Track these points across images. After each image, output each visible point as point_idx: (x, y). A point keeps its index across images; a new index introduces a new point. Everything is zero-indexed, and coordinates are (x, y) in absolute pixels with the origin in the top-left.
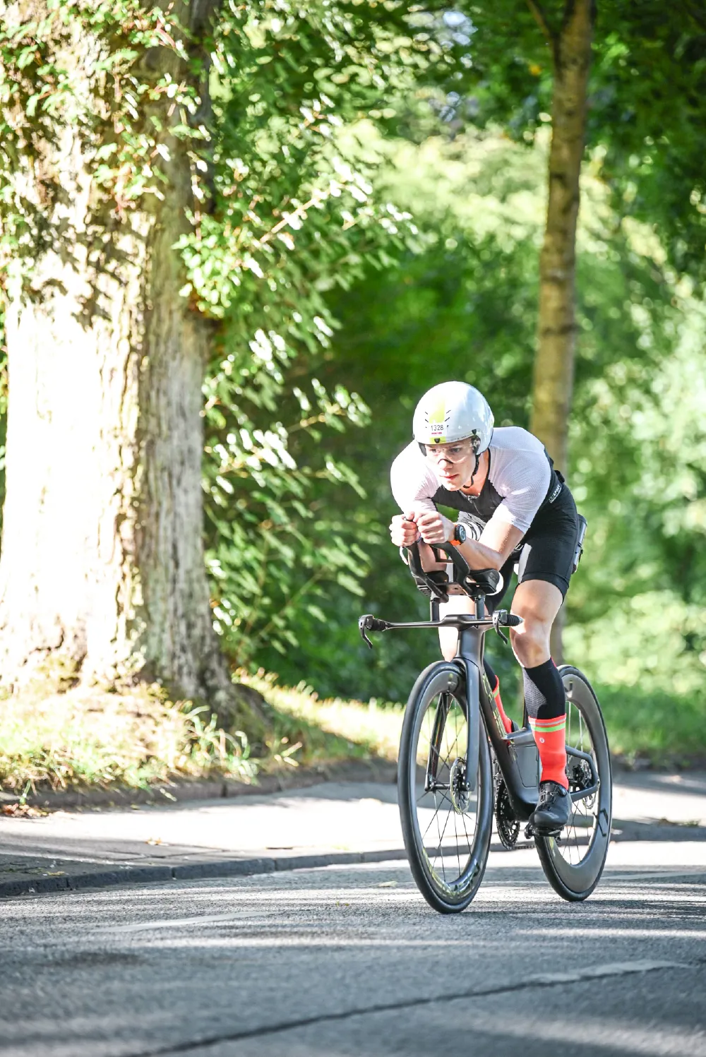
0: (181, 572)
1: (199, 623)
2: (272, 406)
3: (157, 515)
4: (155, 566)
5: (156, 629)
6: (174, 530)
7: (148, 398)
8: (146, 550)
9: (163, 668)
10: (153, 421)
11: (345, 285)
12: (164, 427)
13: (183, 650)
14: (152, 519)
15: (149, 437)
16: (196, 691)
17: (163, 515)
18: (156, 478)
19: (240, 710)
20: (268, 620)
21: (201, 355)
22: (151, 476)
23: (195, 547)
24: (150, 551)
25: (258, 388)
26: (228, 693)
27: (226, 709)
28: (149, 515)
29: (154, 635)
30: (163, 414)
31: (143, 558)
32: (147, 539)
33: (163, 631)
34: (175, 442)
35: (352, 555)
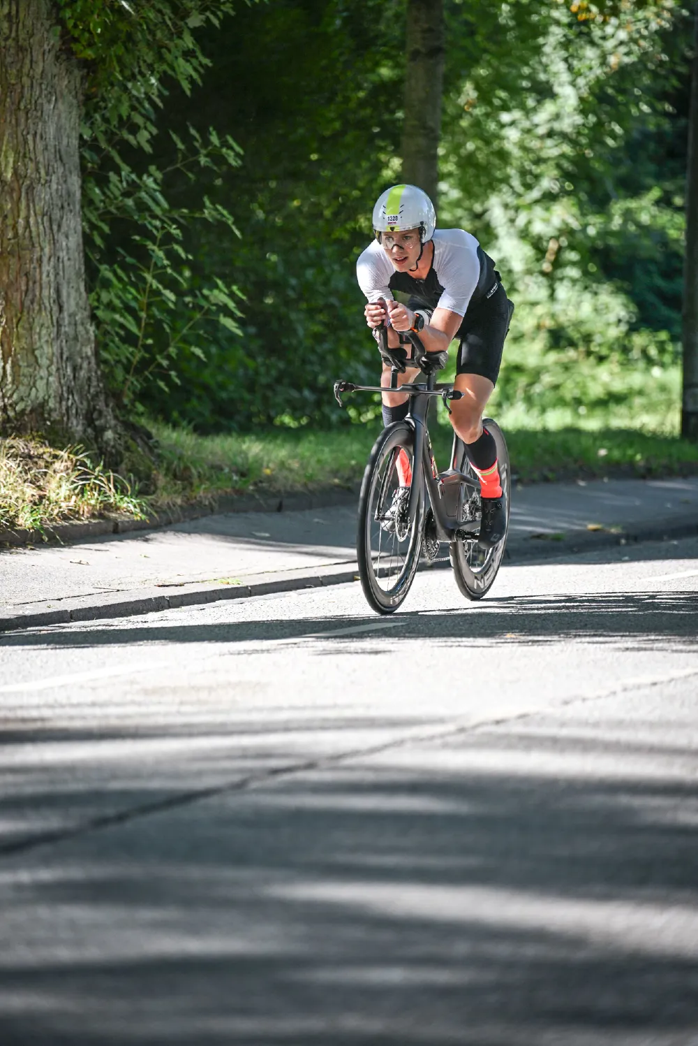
0: (65, 314)
1: (85, 365)
2: (148, 148)
3: (40, 260)
4: (40, 310)
5: (43, 373)
6: (57, 274)
7: (26, 142)
8: (30, 297)
9: (51, 410)
10: (31, 166)
11: (216, 22)
12: (43, 172)
13: (70, 391)
14: (35, 264)
15: (28, 182)
16: (85, 431)
17: (45, 259)
18: (37, 222)
19: (128, 449)
20: (153, 359)
21: (76, 97)
22: (32, 220)
23: (78, 290)
24: (35, 296)
25: (134, 129)
26: (115, 432)
27: (113, 447)
28: (31, 260)
29: (41, 378)
30: (40, 158)
31: (27, 303)
32: (31, 284)
33: (50, 374)
34: (54, 186)
35: (232, 295)
